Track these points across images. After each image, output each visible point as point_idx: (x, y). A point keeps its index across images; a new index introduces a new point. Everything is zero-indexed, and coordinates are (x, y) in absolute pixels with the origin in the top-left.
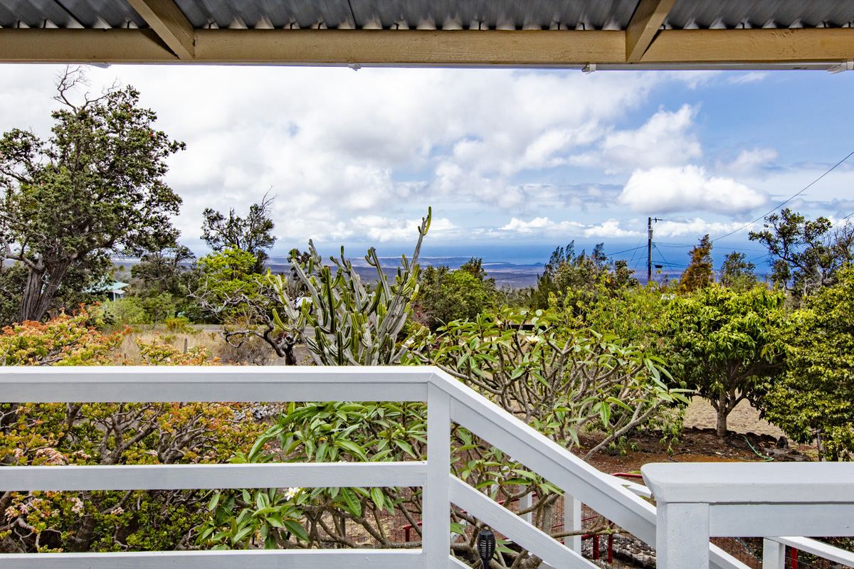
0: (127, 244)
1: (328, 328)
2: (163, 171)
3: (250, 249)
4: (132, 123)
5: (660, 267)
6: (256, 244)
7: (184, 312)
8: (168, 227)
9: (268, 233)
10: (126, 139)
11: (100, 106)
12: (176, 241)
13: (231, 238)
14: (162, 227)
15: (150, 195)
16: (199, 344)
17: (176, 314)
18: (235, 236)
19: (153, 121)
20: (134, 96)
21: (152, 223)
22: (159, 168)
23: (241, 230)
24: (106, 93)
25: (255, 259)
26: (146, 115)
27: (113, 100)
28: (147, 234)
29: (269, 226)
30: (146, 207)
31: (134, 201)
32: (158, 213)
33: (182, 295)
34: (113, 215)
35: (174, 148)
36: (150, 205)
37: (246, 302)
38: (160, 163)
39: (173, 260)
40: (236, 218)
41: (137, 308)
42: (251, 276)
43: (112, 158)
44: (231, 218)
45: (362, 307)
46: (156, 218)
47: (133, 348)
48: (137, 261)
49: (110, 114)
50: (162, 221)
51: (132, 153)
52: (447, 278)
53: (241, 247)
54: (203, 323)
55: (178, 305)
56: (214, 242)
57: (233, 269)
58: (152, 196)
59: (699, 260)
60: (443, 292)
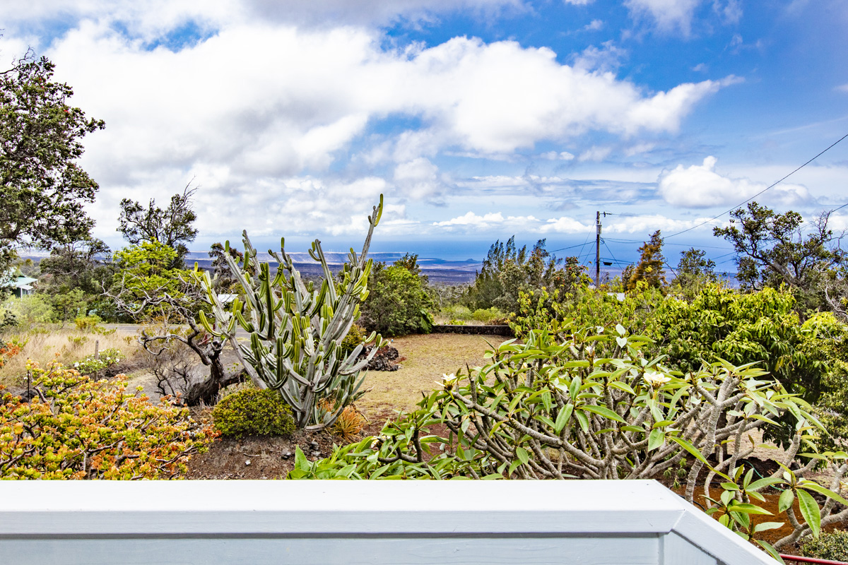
0: (35, 235)
1: (265, 333)
2: (78, 153)
3: (170, 243)
4: (45, 99)
5: (609, 264)
6: (176, 238)
7: (96, 310)
8: (81, 216)
9: (189, 225)
10: (37, 117)
11: (9, 80)
12: (90, 232)
13: (150, 231)
14: (75, 216)
15: (62, 179)
16: (112, 347)
17: (88, 311)
18: (154, 229)
19: (68, 96)
20: (48, 69)
21: (63, 211)
22: (74, 149)
23: (160, 222)
24: (17, 64)
25: (175, 254)
26: (61, 90)
27: (25, 73)
28: (56, 223)
29: (191, 218)
30: (57, 193)
31: (43, 186)
32: (70, 200)
33: (94, 291)
34: (19, 202)
35: (91, 127)
36: (62, 190)
37: (169, 302)
38: (75, 144)
39: (86, 254)
40: (156, 209)
41: (45, 306)
42: (171, 271)
43: (21, 138)
44: (151, 209)
45: (304, 308)
46: (68, 206)
47: (39, 350)
48: (46, 255)
49: (21, 88)
50: (74, 209)
51: (43, 132)
52: (383, 275)
53: (160, 240)
54: (116, 322)
55: (89, 303)
56: (132, 234)
57: (151, 264)
58: (64, 181)
59: (649, 257)
60: (379, 291)
